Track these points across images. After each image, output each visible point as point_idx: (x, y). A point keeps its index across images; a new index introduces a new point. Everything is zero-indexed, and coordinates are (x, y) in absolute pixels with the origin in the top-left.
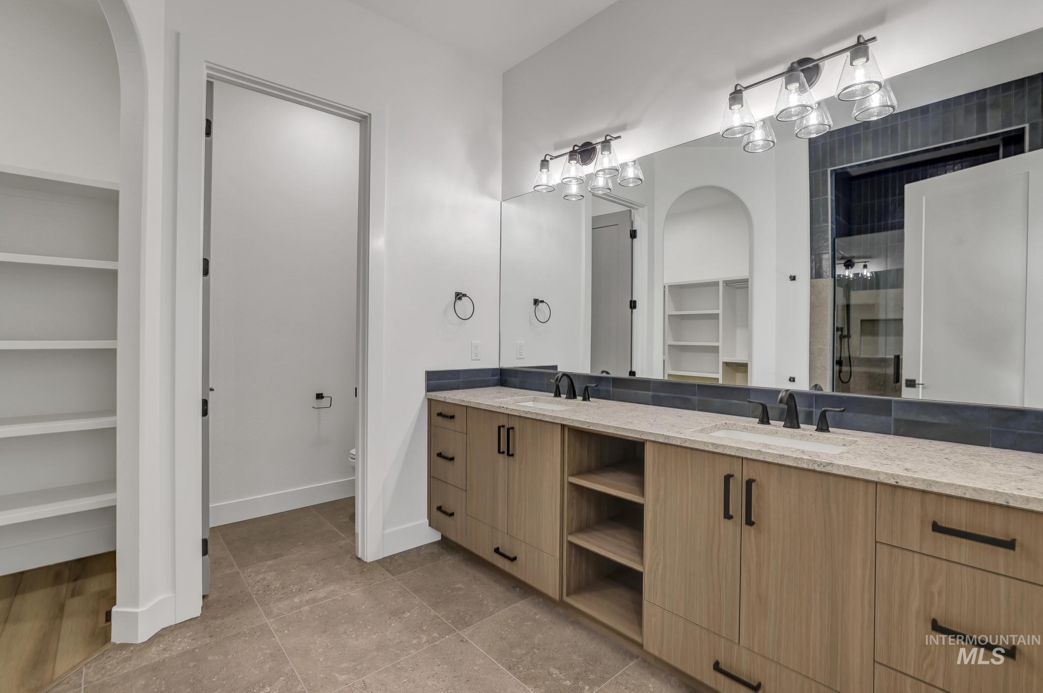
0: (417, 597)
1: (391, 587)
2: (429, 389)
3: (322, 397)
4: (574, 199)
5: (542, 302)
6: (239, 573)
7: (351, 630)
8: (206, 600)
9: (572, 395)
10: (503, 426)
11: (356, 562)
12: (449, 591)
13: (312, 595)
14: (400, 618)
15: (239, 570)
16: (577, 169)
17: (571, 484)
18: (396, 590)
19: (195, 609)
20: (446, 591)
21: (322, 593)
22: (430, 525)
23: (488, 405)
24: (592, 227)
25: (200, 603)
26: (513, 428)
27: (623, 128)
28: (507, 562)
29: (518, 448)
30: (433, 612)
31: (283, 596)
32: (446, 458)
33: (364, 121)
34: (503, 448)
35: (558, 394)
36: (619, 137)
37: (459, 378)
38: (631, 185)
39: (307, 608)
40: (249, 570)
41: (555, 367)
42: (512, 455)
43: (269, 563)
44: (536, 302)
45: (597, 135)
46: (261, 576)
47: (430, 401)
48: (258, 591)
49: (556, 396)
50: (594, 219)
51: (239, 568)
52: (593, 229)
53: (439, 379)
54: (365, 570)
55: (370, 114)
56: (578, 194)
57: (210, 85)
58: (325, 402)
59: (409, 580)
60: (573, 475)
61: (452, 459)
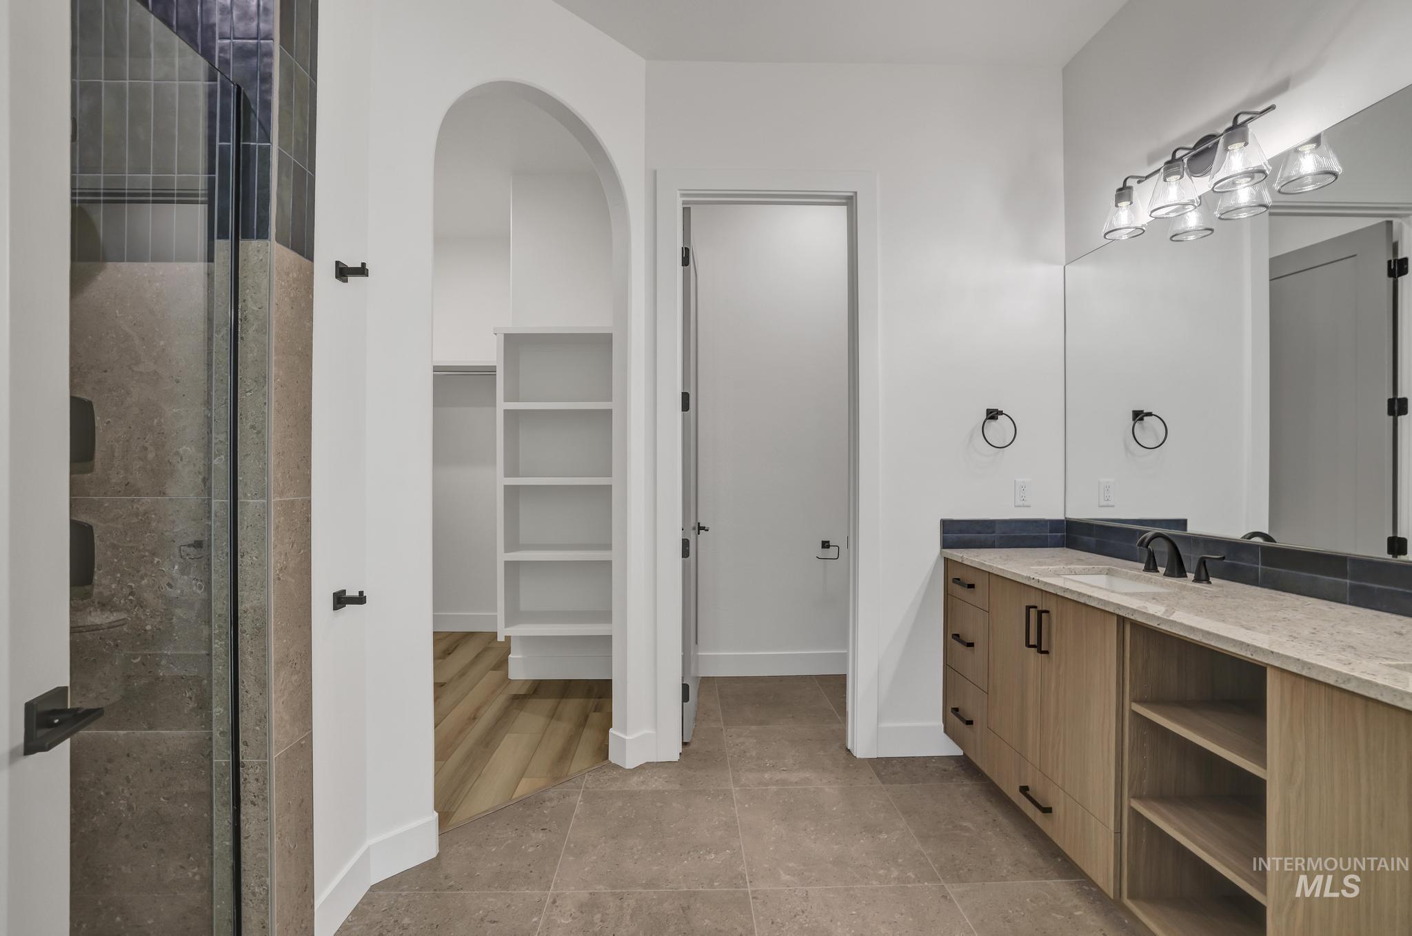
0: (903, 819)
1: (874, 796)
2: (945, 544)
3: (828, 547)
4: (1191, 238)
5: (1150, 414)
6: (722, 730)
7: (812, 829)
8: (687, 748)
9: (1177, 569)
10: (1035, 607)
11: (844, 753)
12: (950, 827)
13: (784, 775)
14: (873, 837)
15: (723, 727)
16: (1181, 187)
17: (1135, 715)
18: (881, 802)
19: (672, 752)
20: (945, 825)
21: (794, 777)
22: (945, 731)
23: (1014, 573)
24: (1270, 275)
25: (679, 748)
26: (1047, 612)
27: (1283, 87)
28: (1039, 813)
29: (1055, 642)
30: (918, 846)
31: (755, 767)
32: (962, 642)
33: (850, 202)
34: (1033, 641)
35: (1151, 567)
36: (1272, 108)
37: (994, 532)
38: (1309, 188)
39: (774, 788)
40: (732, 730)
41: (1182, 524)
42: (1047, 652)
43: (753, 728)
44: (1138, 416)
45: (1219, 120)
46: (741, 740)
47: (946, 560)
48: (734, 754)
49: (1147, 569)
50: (1274, 262)
51: (724, 725)
52: (1270, 280)
53: (961, 532)
54: (851, 765)
55: (856, 193)
56: (1200, 227)
57: (686, 212)
58: (832, 552)
59: (902, 795)
60: (1141, 702)
61: (971, 645)
